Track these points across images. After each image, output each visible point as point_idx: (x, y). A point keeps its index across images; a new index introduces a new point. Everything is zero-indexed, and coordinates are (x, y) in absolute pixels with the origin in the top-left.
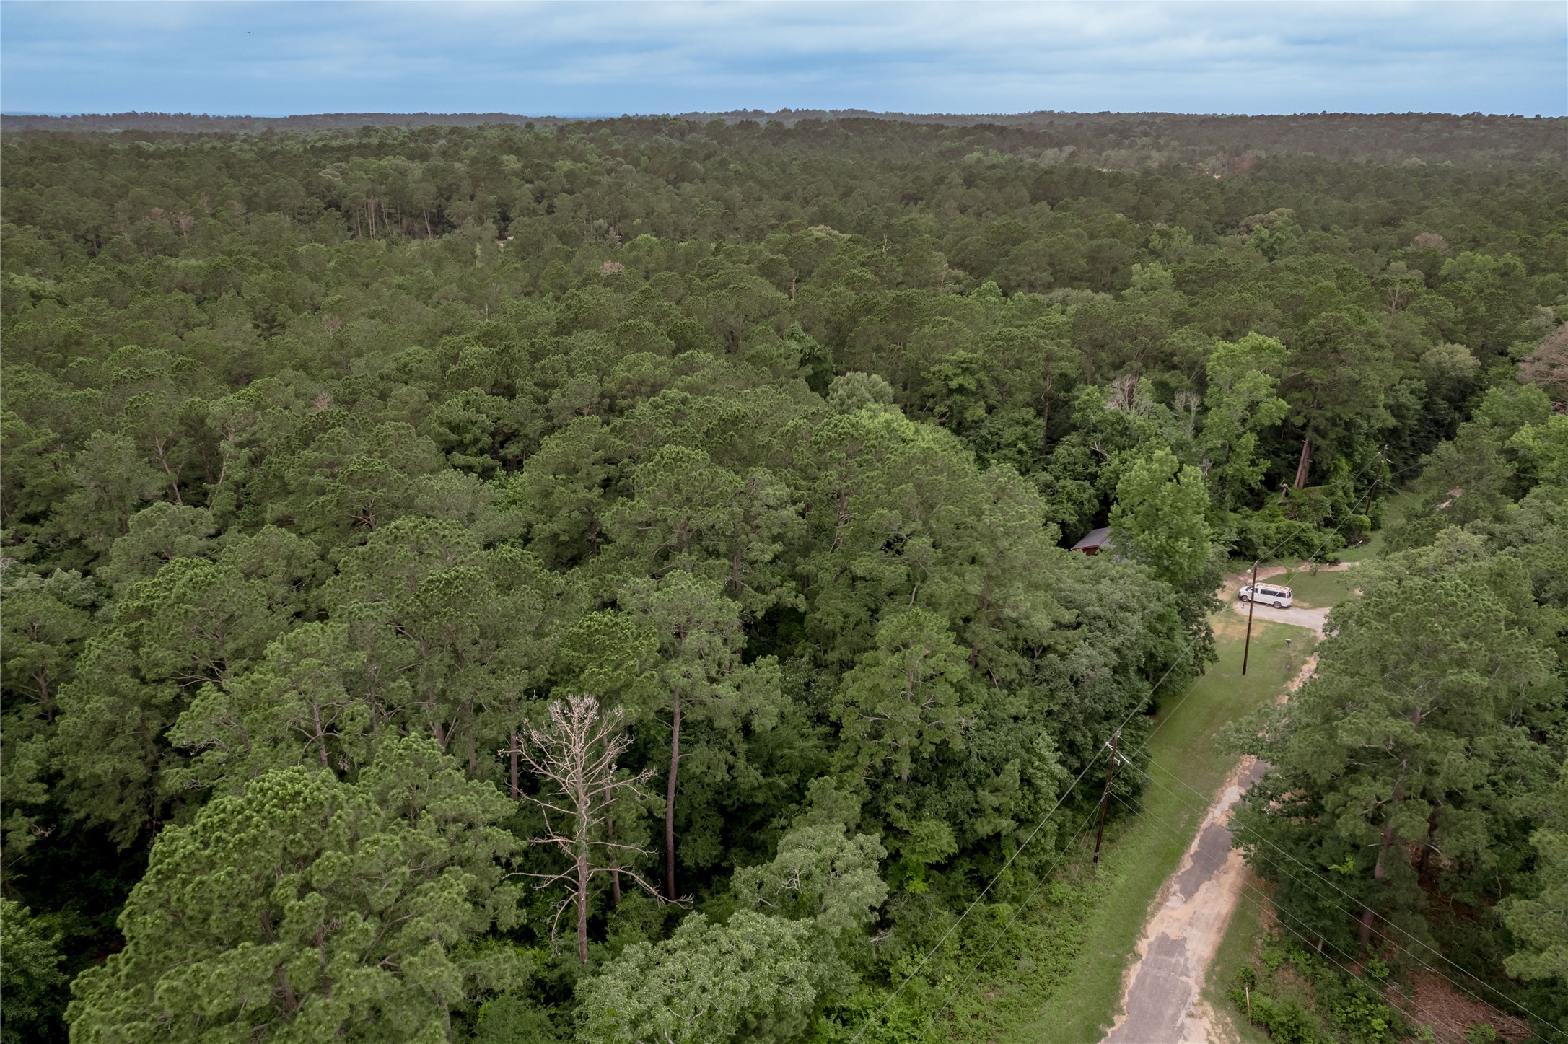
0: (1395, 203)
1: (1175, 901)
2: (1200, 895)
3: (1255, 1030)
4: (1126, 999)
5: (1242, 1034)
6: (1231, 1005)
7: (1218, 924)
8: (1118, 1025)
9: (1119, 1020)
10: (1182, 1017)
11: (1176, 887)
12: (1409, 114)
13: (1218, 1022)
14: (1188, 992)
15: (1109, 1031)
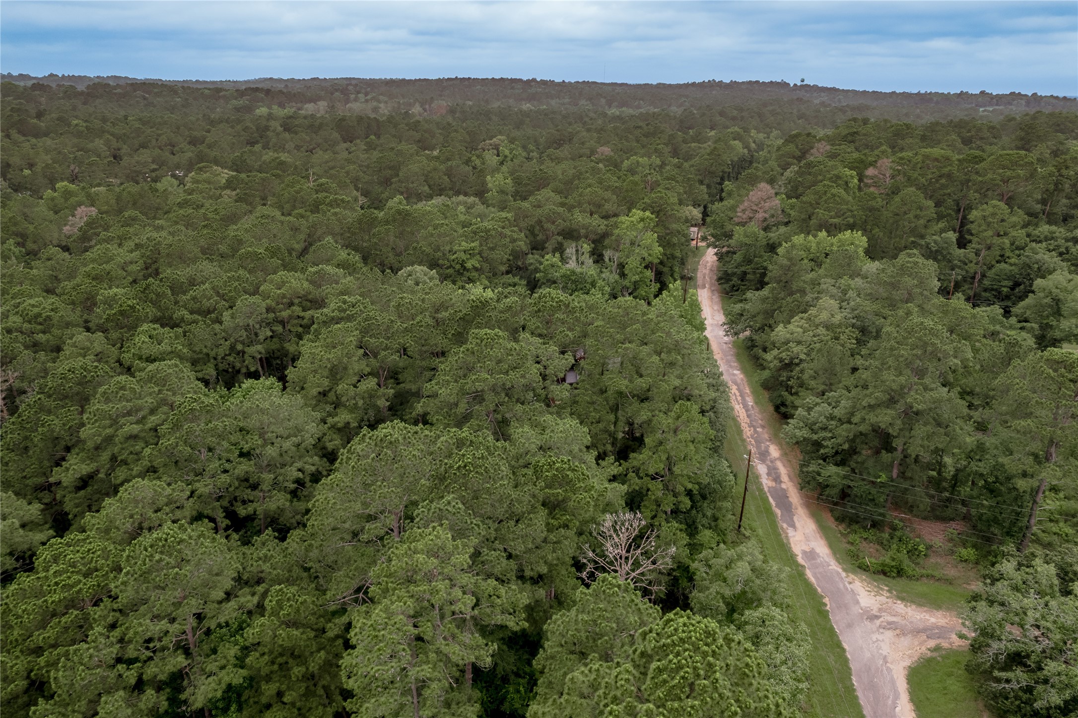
0: (558, 130)
1: (791, 532)
2: (797, 524)
3: (876, 577)
4: (819, 590)
5: (875, 581)
6: (859, 570)
7: (818, 535)
8: (828, 603)
9: (826, 600)
10: (849, 586)
11: (785, 526)
12: (502, 79)
13: (862, 581)
14: (838, 574)
15: (828, 608)
